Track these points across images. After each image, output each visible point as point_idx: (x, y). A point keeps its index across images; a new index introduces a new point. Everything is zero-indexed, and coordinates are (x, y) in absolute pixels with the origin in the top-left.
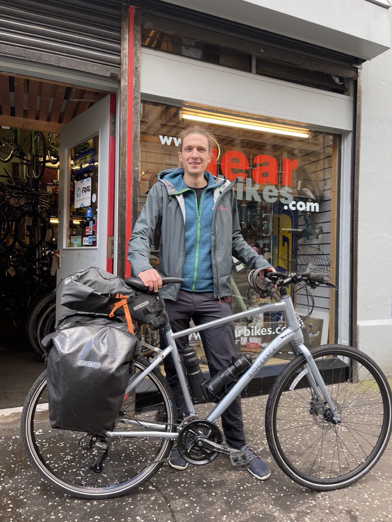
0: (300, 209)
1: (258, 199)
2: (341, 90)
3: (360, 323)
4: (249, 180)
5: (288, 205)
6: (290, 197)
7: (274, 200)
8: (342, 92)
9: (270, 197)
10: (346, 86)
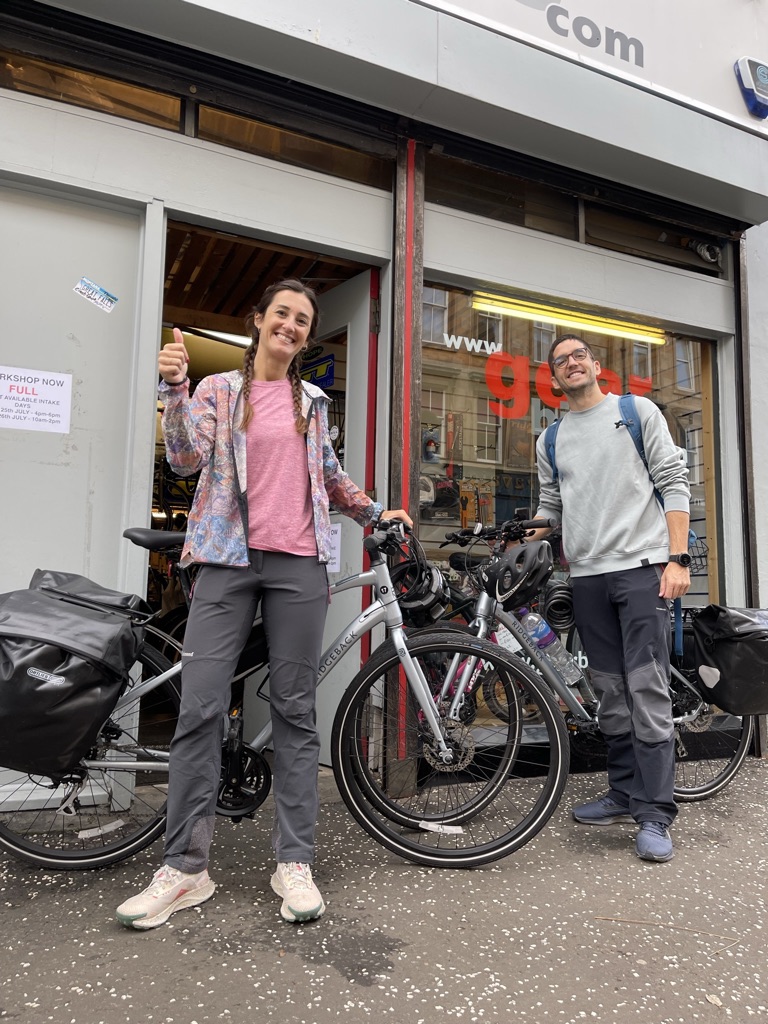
2: (714, 271)
8: (714, 274)
10: (721, 264)
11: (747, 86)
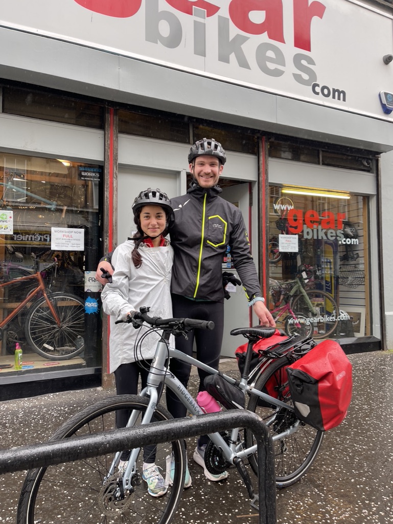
0: (349, 243)
1: (325, 238)
2: (368, 170)
3: (387, 313)
4: (320, 227)
5: (341, 241)
6: (342, 236)
7: (334, 238)
8: (368, 171)
9: (332, 236)
10: (371, 167)
11: (383, 103)
